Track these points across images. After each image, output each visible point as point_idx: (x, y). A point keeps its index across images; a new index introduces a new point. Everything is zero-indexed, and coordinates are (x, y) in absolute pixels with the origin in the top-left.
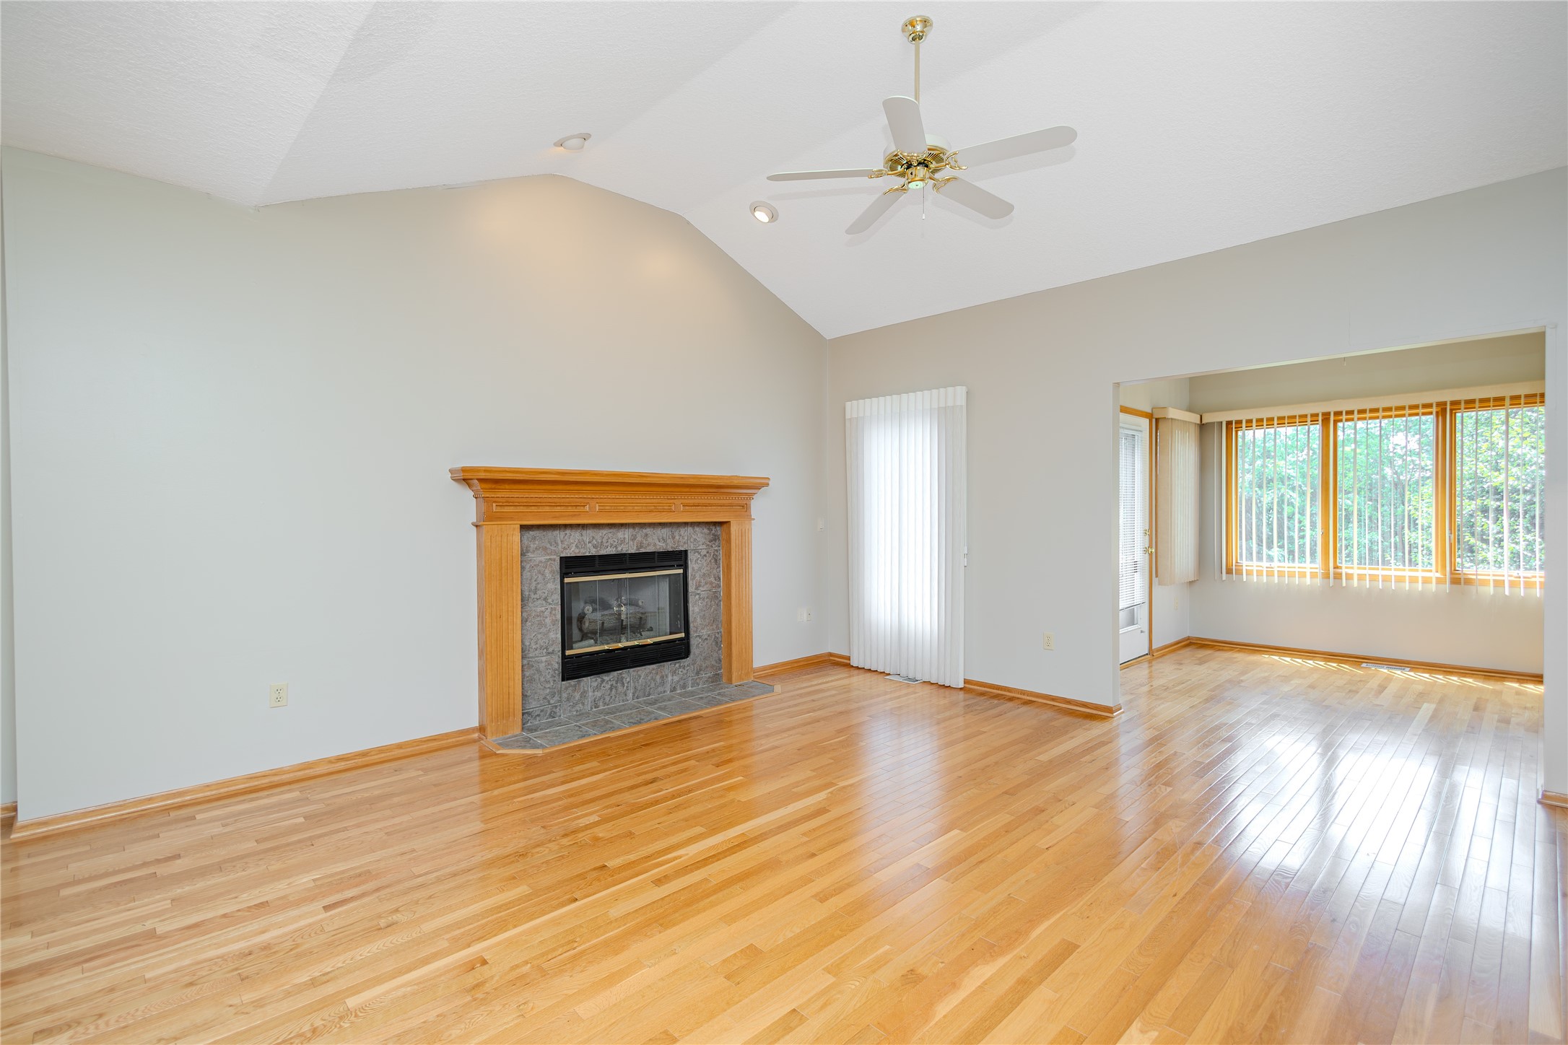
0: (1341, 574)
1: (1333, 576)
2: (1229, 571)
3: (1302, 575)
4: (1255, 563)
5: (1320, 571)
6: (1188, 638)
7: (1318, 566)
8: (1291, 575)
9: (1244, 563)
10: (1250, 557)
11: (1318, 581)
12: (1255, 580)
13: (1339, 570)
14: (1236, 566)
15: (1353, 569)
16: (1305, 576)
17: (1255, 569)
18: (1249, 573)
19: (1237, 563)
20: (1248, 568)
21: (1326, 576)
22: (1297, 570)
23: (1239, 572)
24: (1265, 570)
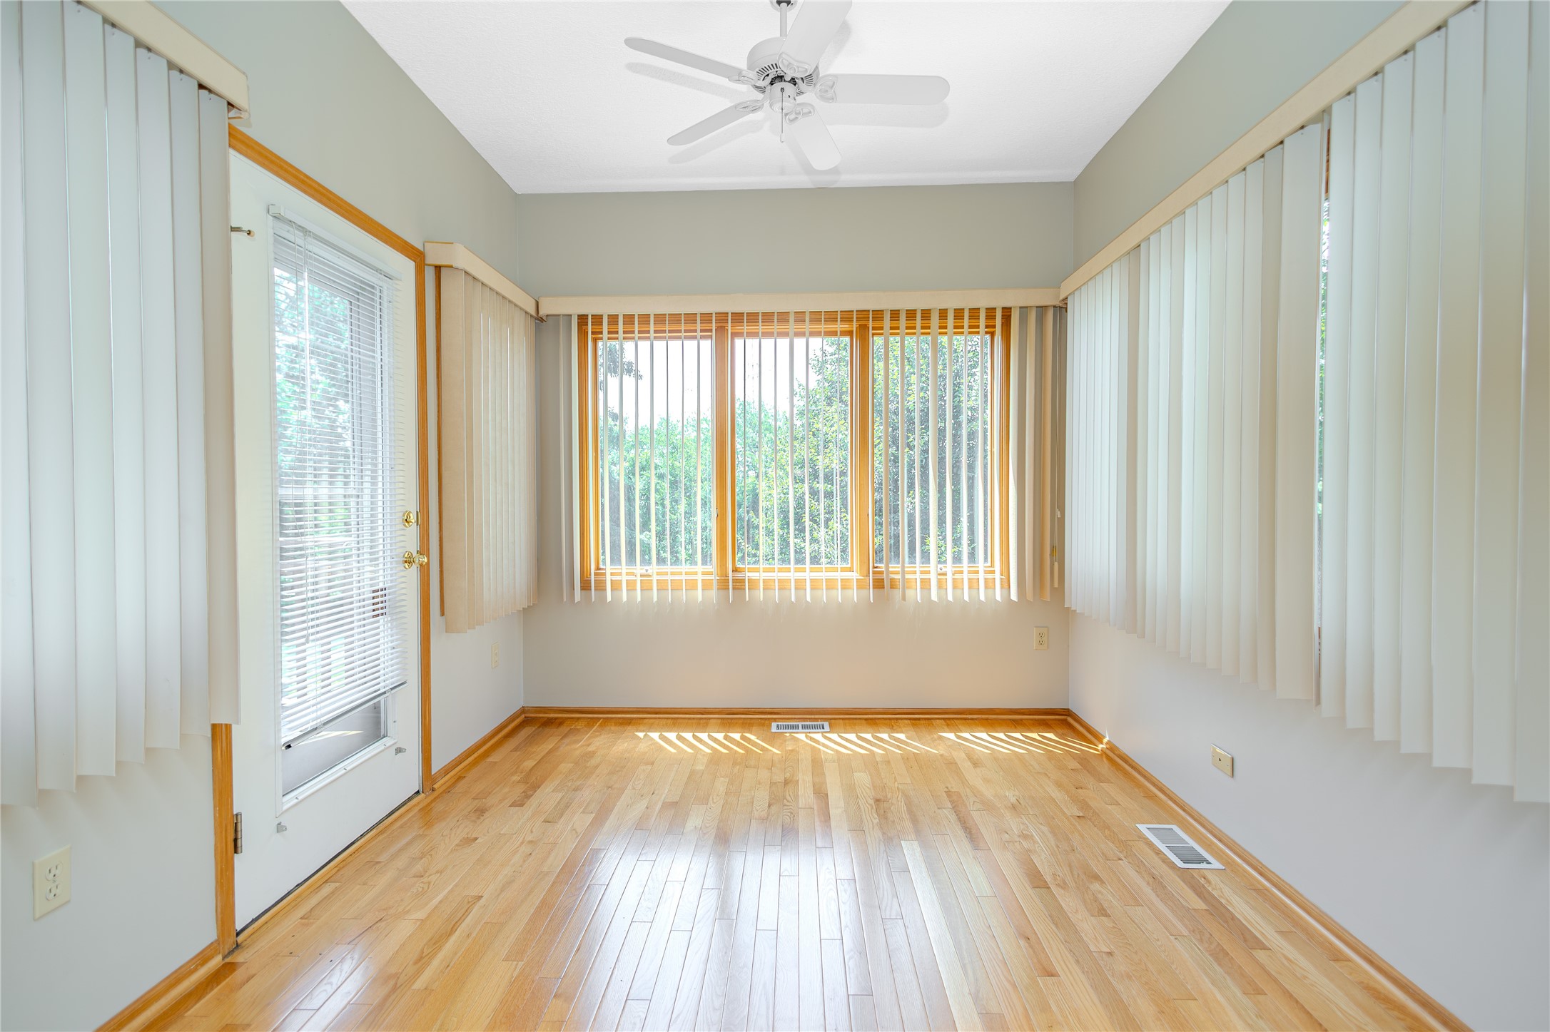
0: (743, 581)
1: (733, 585)
2: (586, 586)
3: (692, 585)
4: (624, 568)
5: (714, 578)
6: (523, 710)
7: (712, 567)
8: (676, 586)
9: (609, 568)
10: (615, 559)
11: (713, 593)
12: (625, 599)
13: (739, 575)
14: (595, 574)
15: (757, 573)
16: (695, 588)
17: (624, 578)
18: (616, 586)
19: (598, 569)
20: (614, 578)
21: (723, 585)
22: (683, 577)
23: (601, 586)
24: (639, 579)
